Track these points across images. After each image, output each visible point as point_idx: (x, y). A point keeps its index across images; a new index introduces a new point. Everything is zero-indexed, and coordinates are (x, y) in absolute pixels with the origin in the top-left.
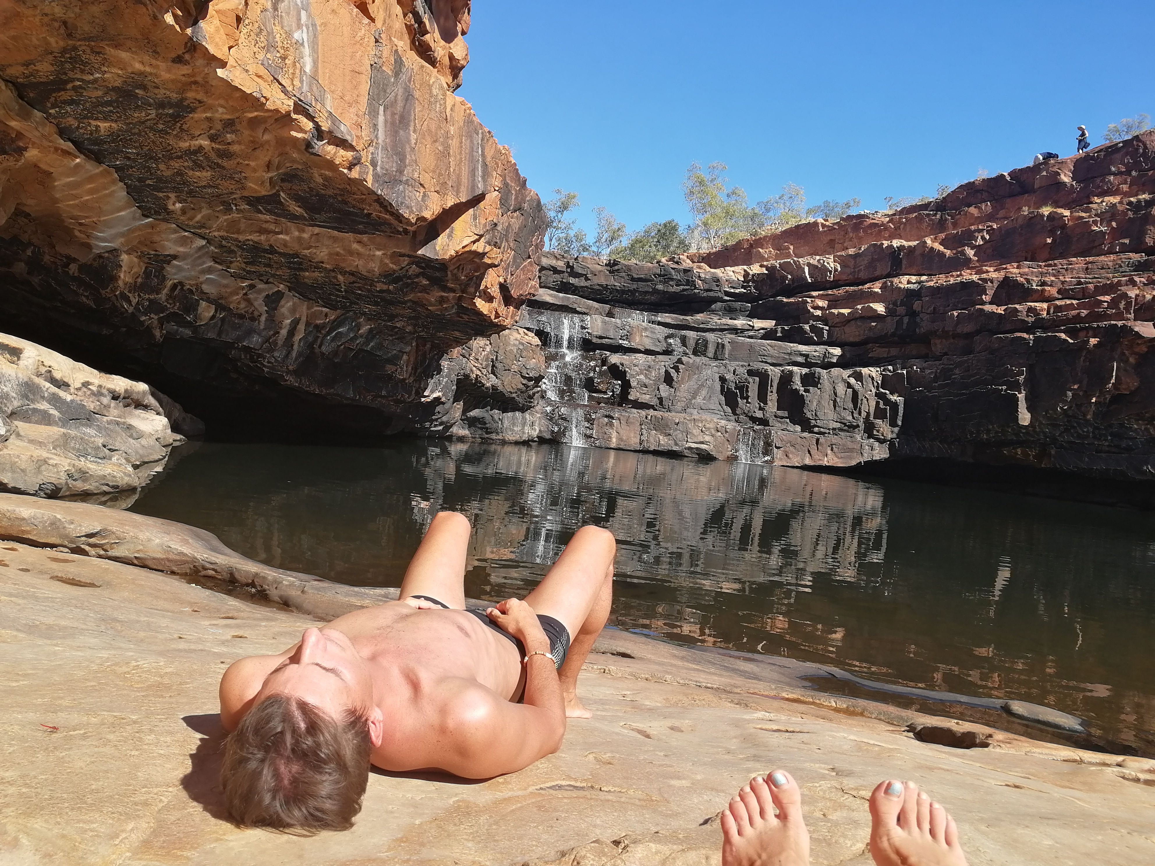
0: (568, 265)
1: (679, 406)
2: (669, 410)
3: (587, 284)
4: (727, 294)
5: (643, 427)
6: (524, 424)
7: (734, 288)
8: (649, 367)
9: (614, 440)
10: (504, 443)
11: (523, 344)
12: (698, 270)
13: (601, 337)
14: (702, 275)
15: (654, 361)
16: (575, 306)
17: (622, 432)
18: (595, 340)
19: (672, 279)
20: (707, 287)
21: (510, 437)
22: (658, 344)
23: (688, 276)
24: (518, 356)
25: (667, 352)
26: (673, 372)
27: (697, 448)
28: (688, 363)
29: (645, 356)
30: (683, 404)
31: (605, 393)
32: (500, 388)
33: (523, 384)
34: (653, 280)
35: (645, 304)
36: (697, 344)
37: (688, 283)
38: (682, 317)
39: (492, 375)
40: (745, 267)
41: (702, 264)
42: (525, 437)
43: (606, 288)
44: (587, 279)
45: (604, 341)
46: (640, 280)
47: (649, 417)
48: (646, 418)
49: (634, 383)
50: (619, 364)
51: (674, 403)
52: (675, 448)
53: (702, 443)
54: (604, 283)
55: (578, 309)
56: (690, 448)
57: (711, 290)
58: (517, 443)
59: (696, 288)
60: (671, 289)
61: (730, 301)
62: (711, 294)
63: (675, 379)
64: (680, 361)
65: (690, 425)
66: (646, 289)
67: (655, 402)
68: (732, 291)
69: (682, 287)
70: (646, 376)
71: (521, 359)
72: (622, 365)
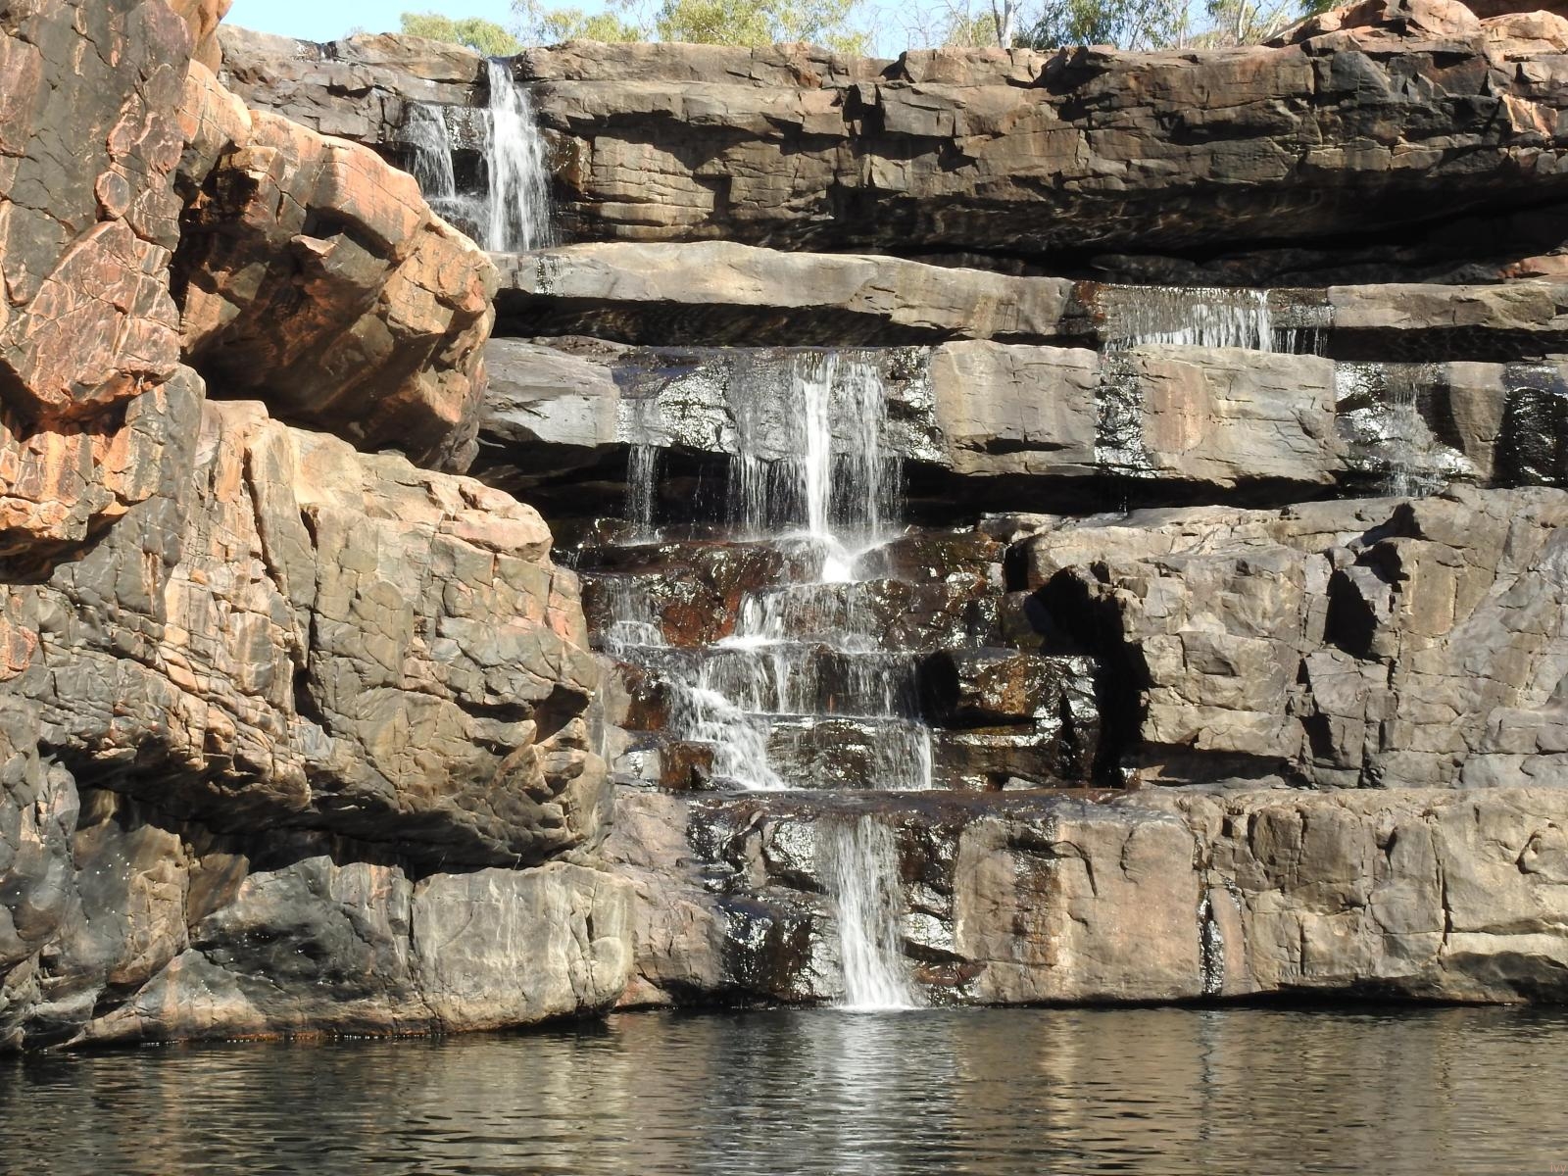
0: (850, 101)
1: (1418, 750)
2: (1370, 777)
3: (942, 184)
5: (1214, 876)
6: (539, 935)
8: (1243, 568)
9: (1065, 959)
10: (438, 1034)
11: (449, 552)
12: (1520, 48)
13: (998, 446)
14: (1538, 72)
15: (1278, 532)
16: (881, 304)
17: (1097, 912)
18: (969, 464)
19: (1385, 110)
21: (461, 1003)
22: (1306, 443)
23: (1461, 83)
24: (430, 611)
25: (1351, 483)
26: (1365, 578)
27: (1507, 960)
28: (1446, 526)
29: (1232, 514)
30: (1442, 736)
31: (1024, 722)
32: (354, 774)
33: (479, 742)
34: (1284, 127)
35: (1275, 244)
36: (1509, 421)
37: (1463, 114)
38: (1445, 292)
39: (299, 723)
41: (1538, 16)
42: (558, 997)
43: (1057, 188)
44: (952, 156)
45: (1019, 463)
46: (1221, 130)
47: (1241, 825)
48: (1227, 830)
49: (1163, 661)
50: (1083, 574)
51: (1395, 737)
52: (1400, 969)
53: (1529, 926)
54: (1044, 168)
55: (900, 316)
56: (1469, 962)
58: (512, 1031)
59: (1508, 136)
60: (1384, 159)
63: (1381, 610)
64: (1404, 523)
65: (1459, 844)
66: (1260, 173)
67: (1290, 740)
69: (1440, 142)
70: (1229, 614)
71: (447, 625)
72: (1100, 571)
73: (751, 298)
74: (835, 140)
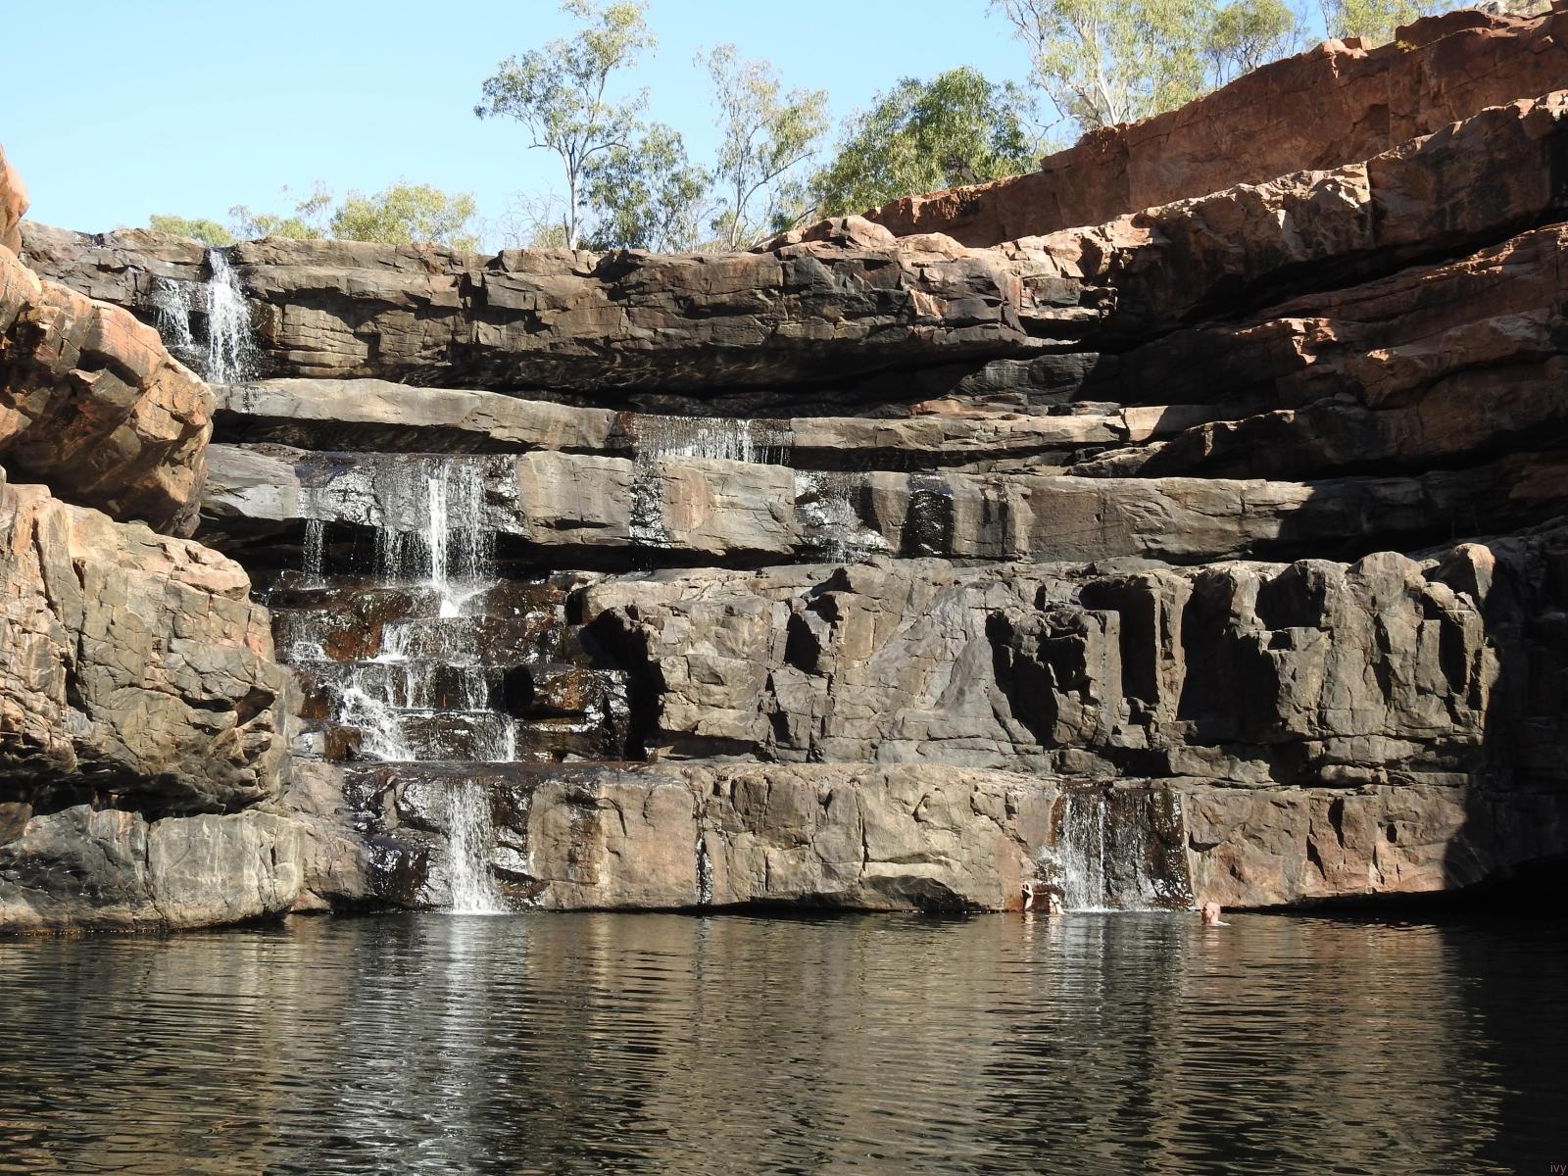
0: (464, 284)
1: (847, 737)
2: (815, 755)
3: (526, 342)
4: (1033, 326)
5: (707, 823)
6: (237, 860)
7: (1055, 305)
8: (730, 611)
9: (604, 880)
10: (165, 930)
11: (177, 593)
12: (922, 258)
13: (563, 525)
14: (935, 275)
15: (754, 587)
16: (483, 425)
17: (626, 846)
18: (542, 537)
19: (832, 298)
20: (953, 311)
21: (184, 908)
22: (773, 526)
23: (883, 281)
24: (164, 634)
25: (804, 554)
26: (813, 620)
27: (905, 880)
28: (868, 584)
29: (723, 573)
30: (864, 728)
31: (579, 716)
32: (108, 747)
33: (196, 726)
34: (763, 309)
35: (754, 388)
36: (912, 513)
37: (884, 303)
38: (870, 424)
39: (70, 711)
40: (1087, 231)
41: (935, 237)
42: (250, 904)
43: (606, 347)
44: (534, 324)
45: (577, 536)
46: (719, 309)
47: (726, 787)
48: (717, 791)
49: (674, 674)
50: (621, 613)
51: (832, 729)
52: (835, 887)
53: (921, 858)
54: (597, 333)
55: (496, 433)
56: (879, 883)
57: (972, 322)
58: (218, 928)
59: (914, 318)
60: (830, 332)
61: (1046, 350)
62: (974, 334)
63: (823, 641)
64: (840, 581)
65: (874, 802)
66: (744, 339)
67: (760, 729)
68: (1050, 315)
69: (868, 321)
70: (720, 643)
71: (176, 644)
72: (632, 611)
73: (393, 419)
74: (452, 311)
